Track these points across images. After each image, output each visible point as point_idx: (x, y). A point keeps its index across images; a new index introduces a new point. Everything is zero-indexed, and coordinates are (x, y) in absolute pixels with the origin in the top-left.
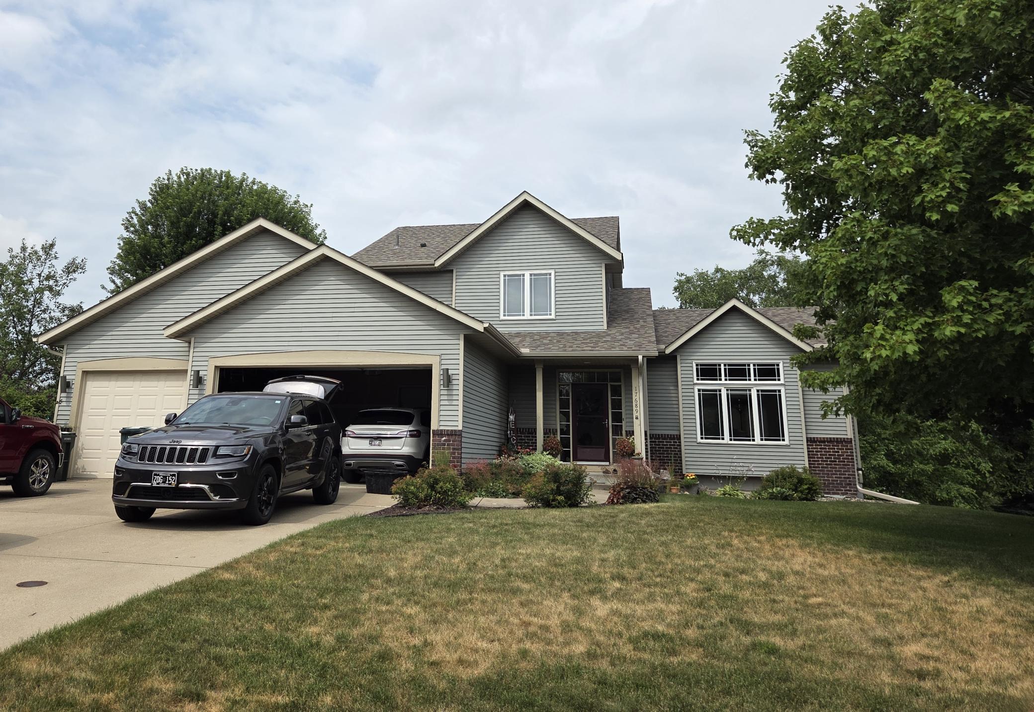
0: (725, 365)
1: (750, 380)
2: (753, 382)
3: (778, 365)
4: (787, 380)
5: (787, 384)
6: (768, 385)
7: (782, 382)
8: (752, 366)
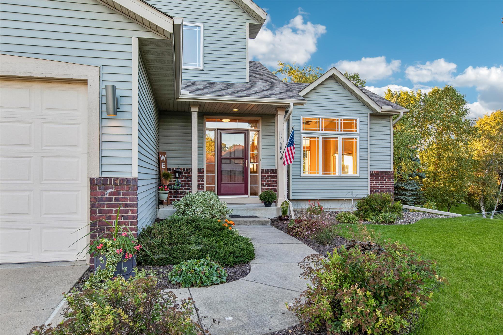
0: (322, 119)
1: (338, 131)
2: (339, 132)
3: (356, 120)
4: (361, 131)
5: (361, 134)
6: (348, 134)
7: (358, 132)
8: (340, 120)
